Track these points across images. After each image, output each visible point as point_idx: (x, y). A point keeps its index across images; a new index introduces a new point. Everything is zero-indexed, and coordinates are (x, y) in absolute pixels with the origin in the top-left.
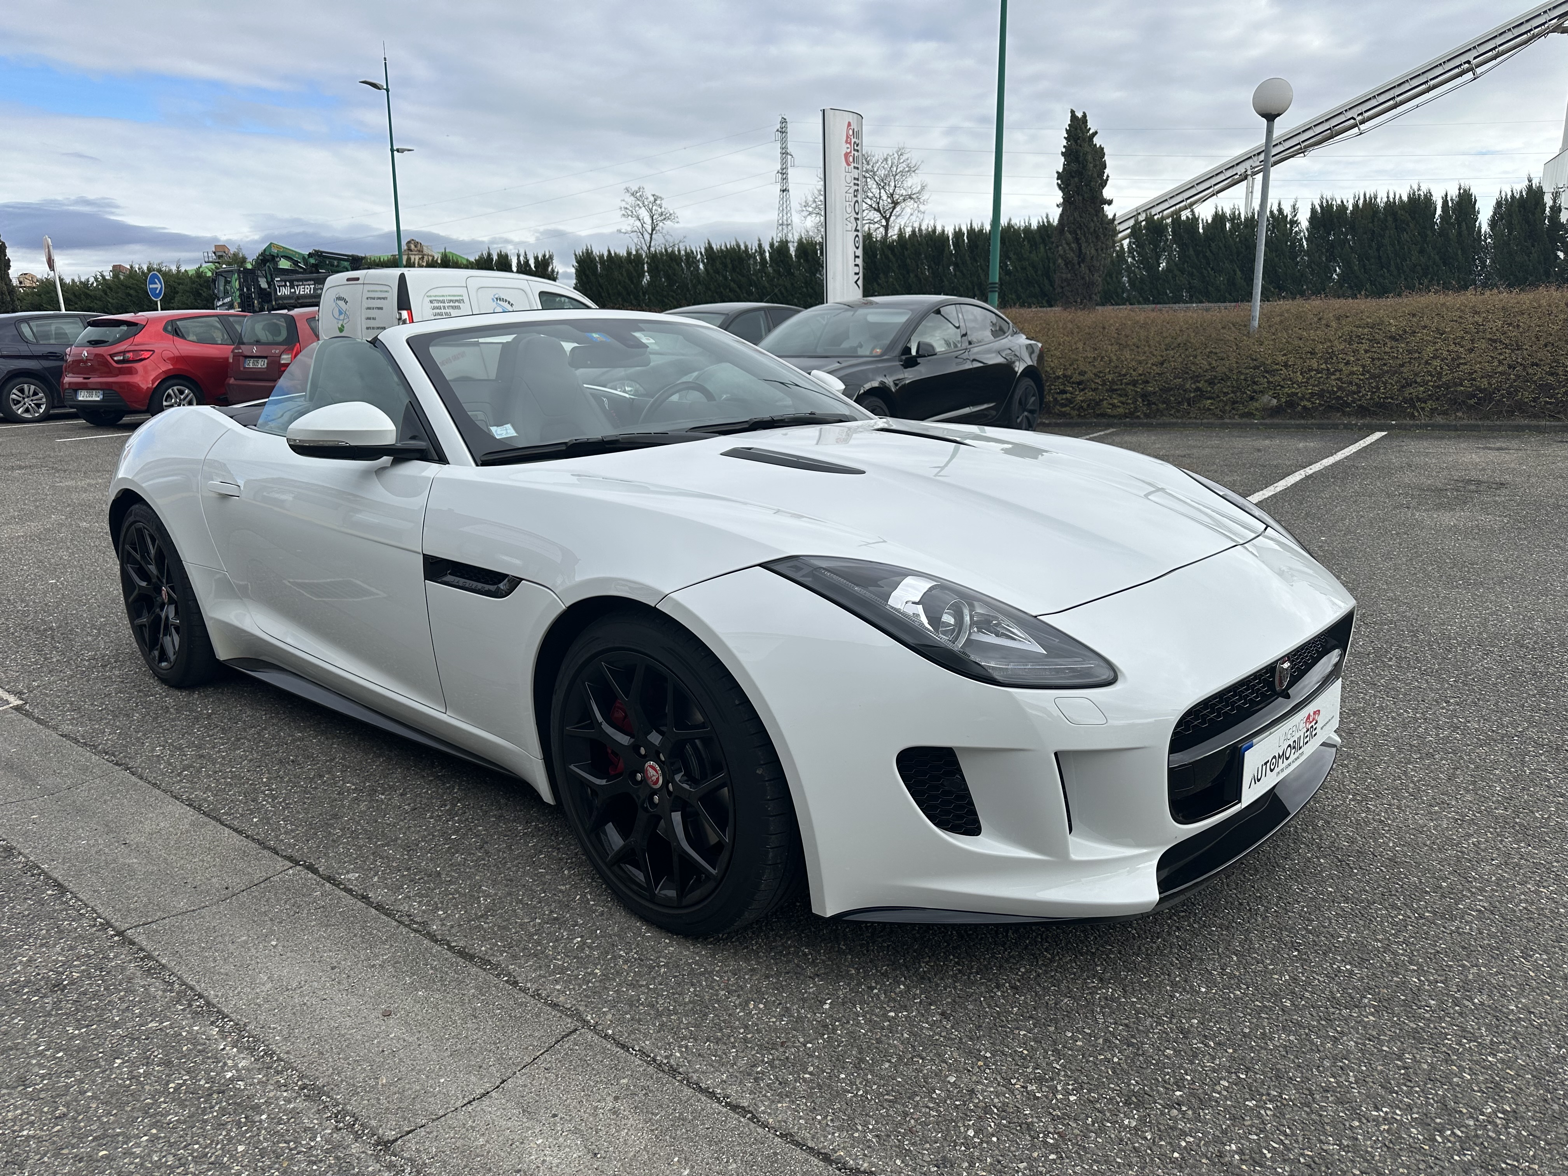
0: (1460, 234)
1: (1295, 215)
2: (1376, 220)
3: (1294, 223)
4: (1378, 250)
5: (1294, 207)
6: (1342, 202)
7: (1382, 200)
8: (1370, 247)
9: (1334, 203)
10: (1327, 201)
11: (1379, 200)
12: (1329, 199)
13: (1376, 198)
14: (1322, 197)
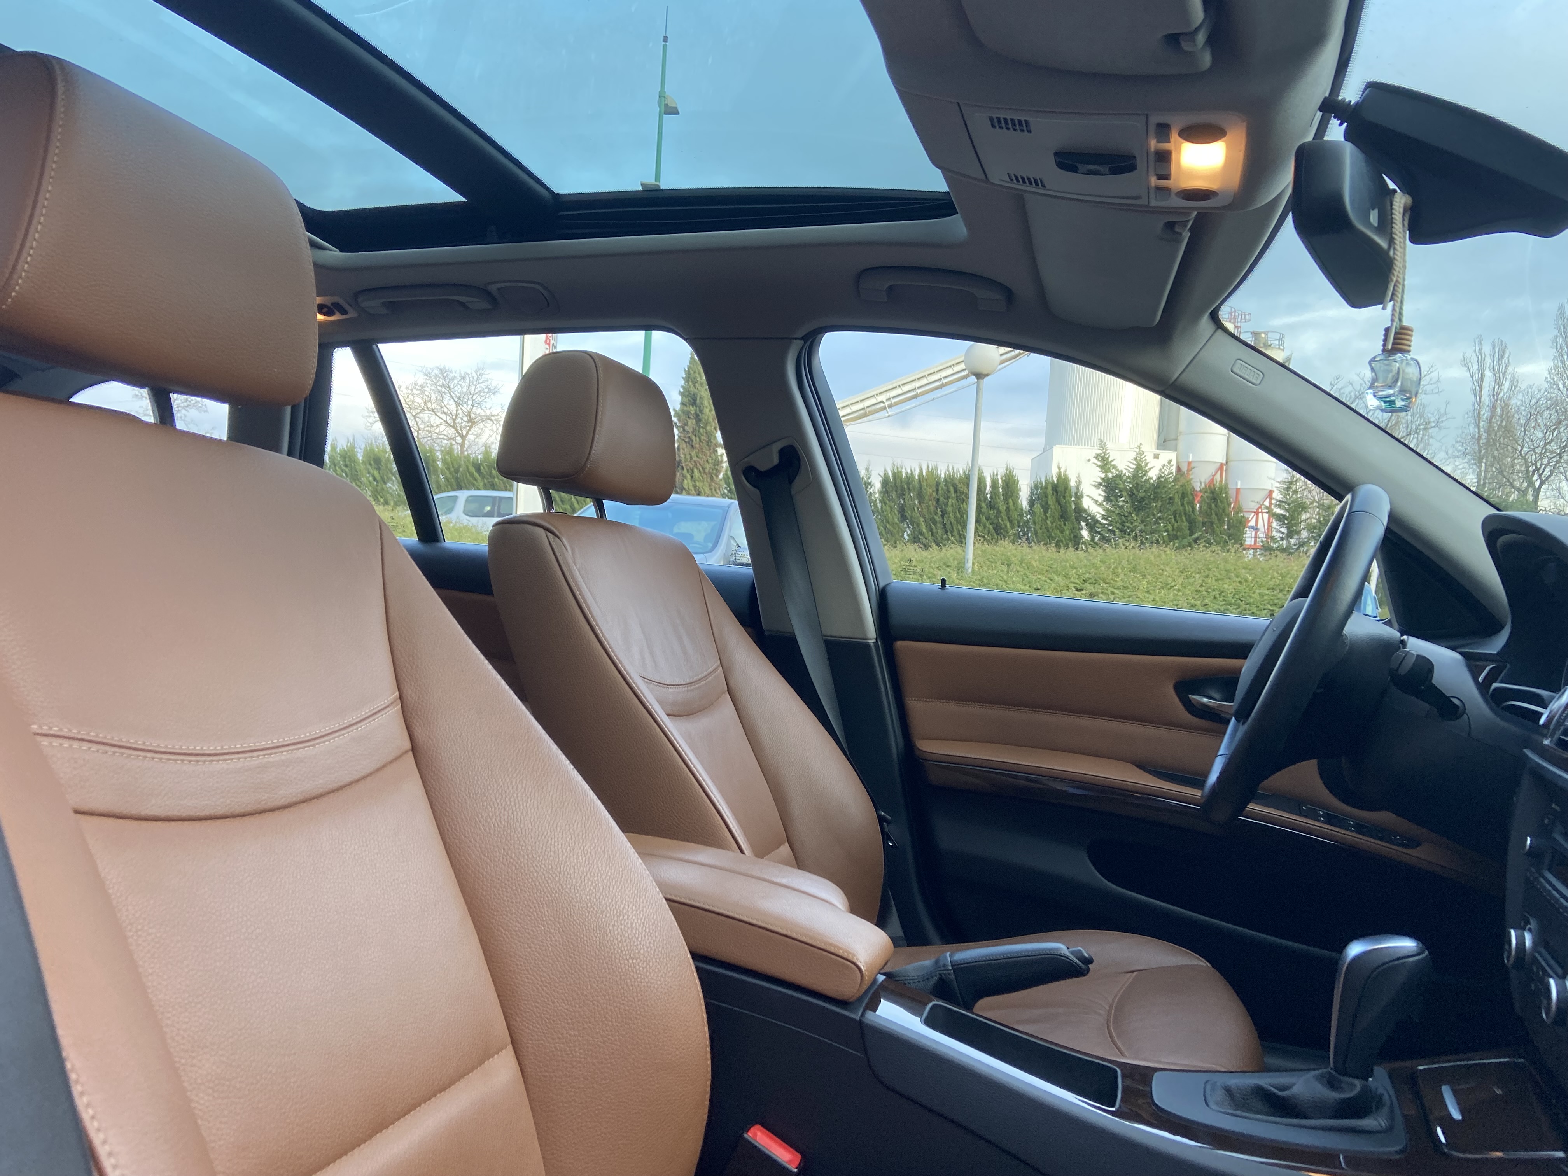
0: (1008, 508)
1: (869, 478)
2: (940, 489)
3: (868, 484)
4: (943, 516)
5: (867, 470)
6: (911, 471)
7: (942, 474)
8: (936, 513)
9: (904, 470)
10: (898, 468)
11: (939, 472)
12: (899, 466)
13: (937, 470)
14: (894, 464)
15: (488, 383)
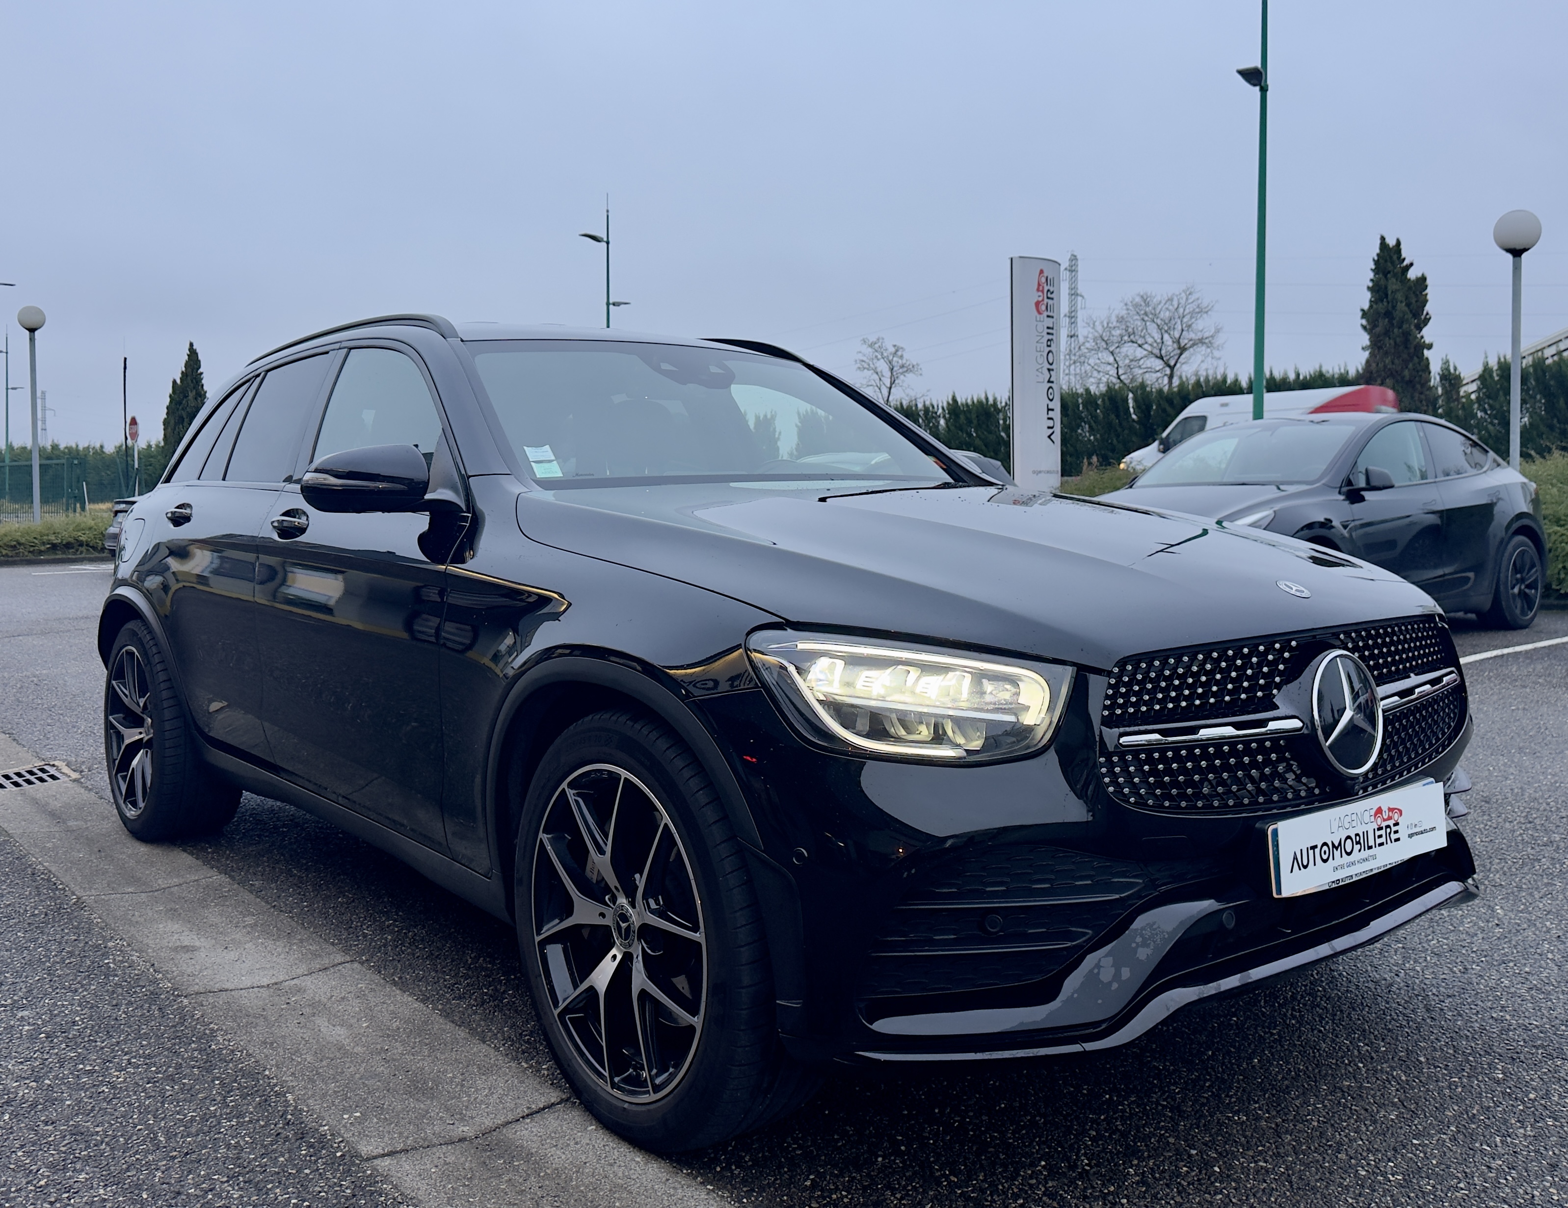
15: (1199, 301)
